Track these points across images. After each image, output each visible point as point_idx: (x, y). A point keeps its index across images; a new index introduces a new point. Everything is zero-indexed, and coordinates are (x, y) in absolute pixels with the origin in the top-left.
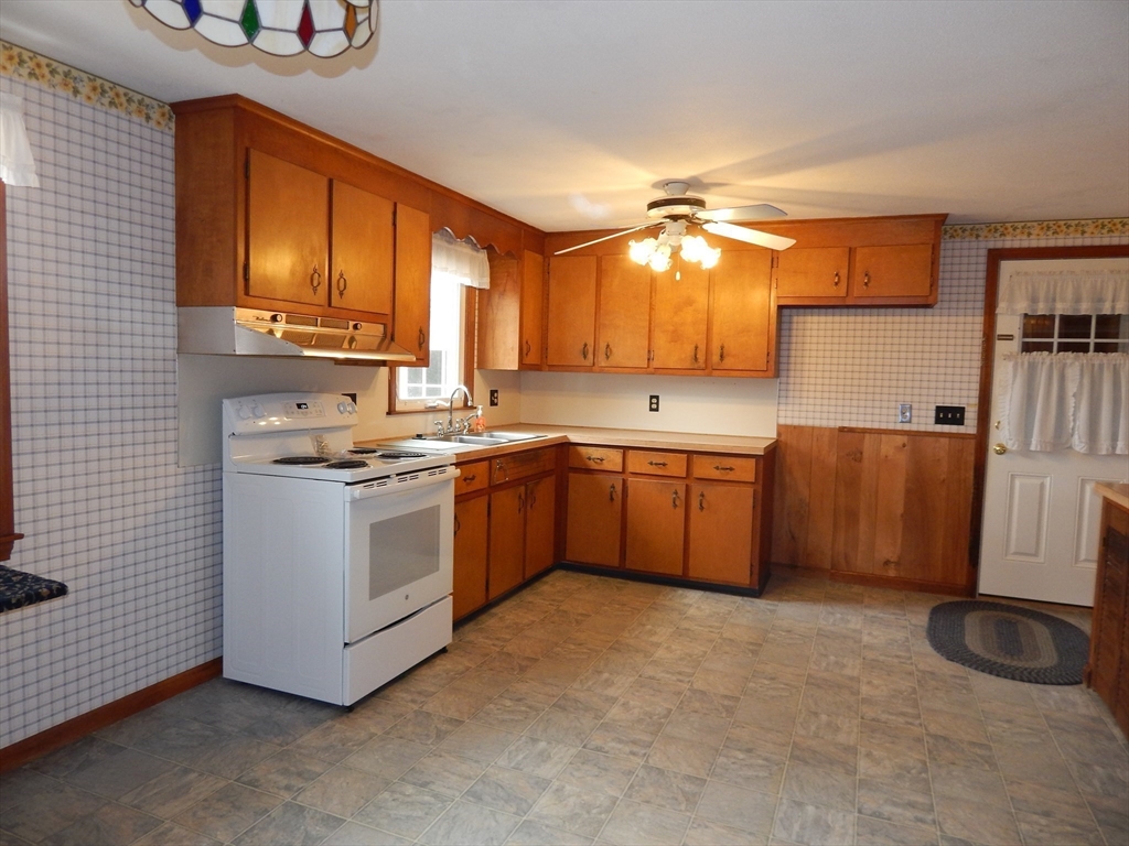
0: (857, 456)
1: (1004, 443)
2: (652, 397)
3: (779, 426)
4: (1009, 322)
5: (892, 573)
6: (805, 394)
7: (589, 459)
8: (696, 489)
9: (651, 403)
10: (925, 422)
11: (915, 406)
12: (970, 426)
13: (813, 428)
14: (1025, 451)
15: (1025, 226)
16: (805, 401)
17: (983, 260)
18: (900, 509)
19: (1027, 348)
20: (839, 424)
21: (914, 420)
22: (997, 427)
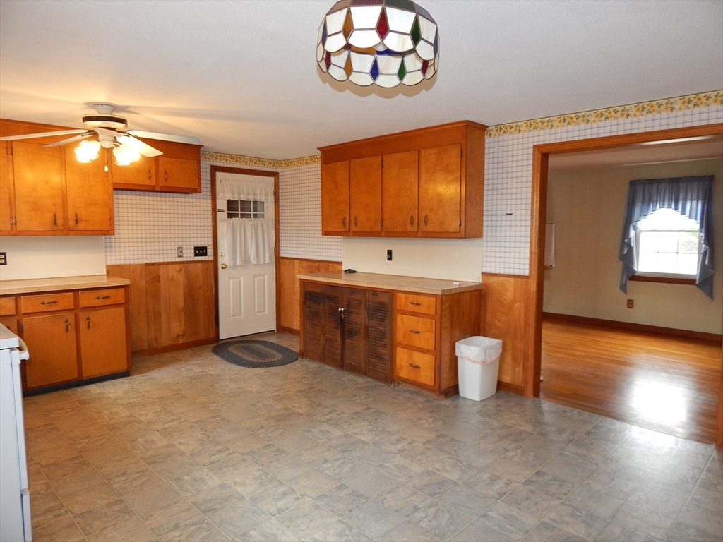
0: (157, 279)
1: (226, 264)
3: (107, 266)
4: (222, 204)
5: (181, 341)
6: (122, 245)
8: (83, 315)
10: (189, 256)
11: (184, 247)
12: (210, 257)
13: (129, 265)
14: (235, 266)
15: (224, 156)
16: (123, 249)
17: (209, 170)
18: (181, 305)
19: (230, 216)
20: (145, 261)
21: (184, 255)
22: (222, 256)
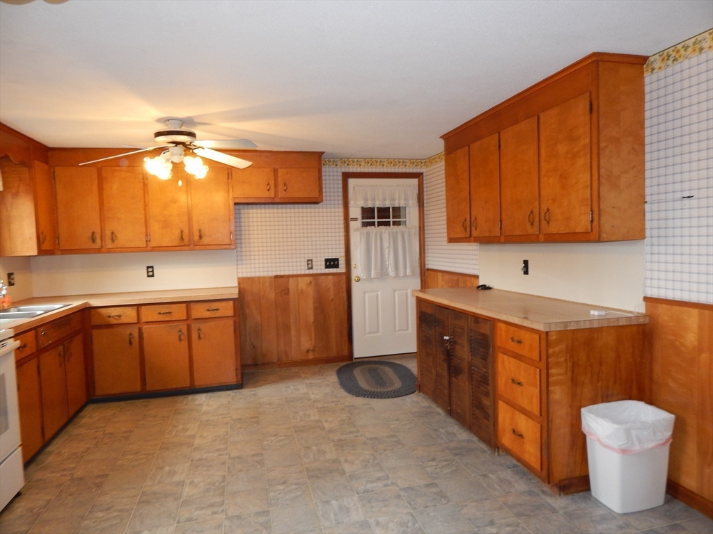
0: (286, 291)
1: (359, 276)
2: (148, 268)
3: (239, 279)
4: (355, 212)
5: (311, 356)
6: (253, 257)
7: (110, 317)
8: (195, 326)
9: (148, 272)
10: (320, 268)
11: (314, 260)
12: (342, 268)
13: (259, 278)
14: (369, 279)
15: (358, 161)
16: (253, 262)
17: (340, 178)
18: (311, 319)
19: (365, 225)
20: (274, 274)
21: (314, 267)
22: (355, 268)
